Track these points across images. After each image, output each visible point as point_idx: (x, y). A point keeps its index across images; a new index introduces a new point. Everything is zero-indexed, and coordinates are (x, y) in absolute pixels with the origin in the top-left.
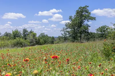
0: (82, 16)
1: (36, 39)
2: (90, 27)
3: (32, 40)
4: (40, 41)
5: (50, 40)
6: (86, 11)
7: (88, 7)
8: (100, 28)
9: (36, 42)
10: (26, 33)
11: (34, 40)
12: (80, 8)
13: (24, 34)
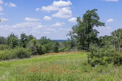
0: (90, 20)
1: (37, 47)
2: (99, 33)
3: (33, 47)
4: (41, 49)
5: (54, 46)
6: (94, 15)
7: (97, 10)
8: (115, 31)
9: (37, 50)
10: (24, 39)
11: (35, 48)
12: (87, 12)
13: (22, 40)
